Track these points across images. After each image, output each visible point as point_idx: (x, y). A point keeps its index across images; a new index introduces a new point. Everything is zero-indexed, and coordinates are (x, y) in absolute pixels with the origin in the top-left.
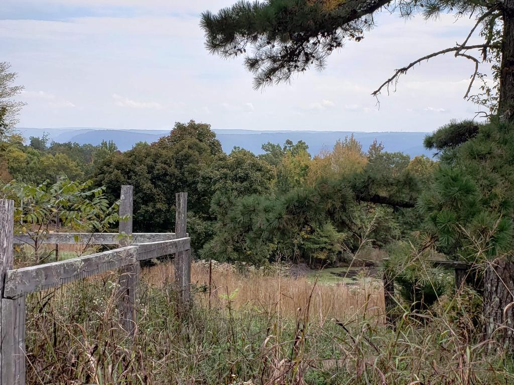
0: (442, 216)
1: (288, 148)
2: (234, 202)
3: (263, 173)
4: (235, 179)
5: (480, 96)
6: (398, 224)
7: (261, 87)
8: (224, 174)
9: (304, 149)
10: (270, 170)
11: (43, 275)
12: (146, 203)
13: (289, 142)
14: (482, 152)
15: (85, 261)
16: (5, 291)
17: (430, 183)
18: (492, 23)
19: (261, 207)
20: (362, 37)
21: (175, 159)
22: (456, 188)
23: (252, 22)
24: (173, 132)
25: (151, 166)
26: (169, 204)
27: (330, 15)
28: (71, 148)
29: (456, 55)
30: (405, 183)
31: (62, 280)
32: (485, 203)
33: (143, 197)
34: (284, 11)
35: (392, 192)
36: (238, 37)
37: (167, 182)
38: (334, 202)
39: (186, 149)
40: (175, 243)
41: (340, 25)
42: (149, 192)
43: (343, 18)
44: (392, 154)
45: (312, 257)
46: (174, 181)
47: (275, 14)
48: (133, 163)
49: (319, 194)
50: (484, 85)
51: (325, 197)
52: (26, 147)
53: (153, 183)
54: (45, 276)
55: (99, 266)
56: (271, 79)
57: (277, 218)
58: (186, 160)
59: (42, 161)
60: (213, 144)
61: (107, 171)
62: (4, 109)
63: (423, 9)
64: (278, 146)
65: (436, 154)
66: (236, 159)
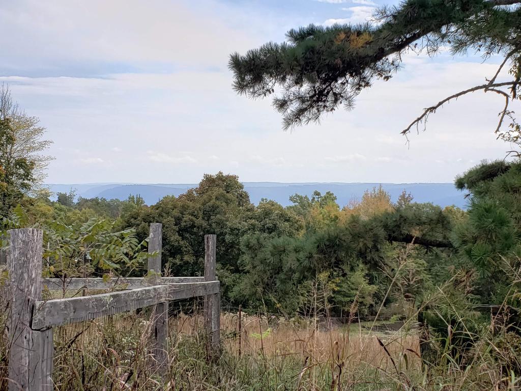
0: (477, 249)
1: (316, 200)
2: (264, 243)
3: (291, 223)
4: (263, 230)
5: (511, 133)
6: (430, 276)
7: (290, 127)
8: (252, 224)
9: (333, 200)
10: (298, 221)
11: (72, 308)
12: (173, 255)
13: (317, 194)
14: (516, 185)
15: (114, 296)
16: (33, 322)
19: (291, 248)
20: (390, 76)
21: (202, 211)
22: (490, 220)
23: (279, 62)
24: (201, 184)
25: (178, 217)
26: (196, 256)
27: (357, 53)
28: (98, 203)
29: (486, 91)
30: (438, 222)
31: (90, 314)
33: (171, 249)
34: (312, 51)
35: (424, 232)
36: (266, 78)
37: (195, 234)
38: (365, 241)
39: (214, 200)
40: (204, 285)
41: (367, 65)
42: (176, 244)
43: (370, 57)
44: (421, 204)
45: (344, 310)
46: (202, 233)
47: (303, 53)
48: (160, 215)
49: (350, 233)
50: (512, 122)
51: (356, 236)
52: (53, 203)
53: (180, 235)
54: (74, 309)
55: (128, 303)
56: (300, 120)
57: (307, 257)
58: (214, 211)
59: (69, 217)
60: (241, 196)
61: (134, 224)
62: (32, 164)
63: (451, 45)
64: (306, 197)
65: (467, 195)
66: (264, 210)
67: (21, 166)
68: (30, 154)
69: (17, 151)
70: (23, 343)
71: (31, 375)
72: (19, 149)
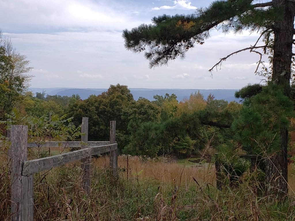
0: (244, 132)
1: (167, 98)
2: (140, 125)
3: (154, 110)
4: (140, 113)
5: (263, 72)
6: (222, 136)
7: (153, 67)
8: (134, 111)
9: (175, 98)
10: (157, 109)
12: (95, 126)
13: (167, 95)
14: (264, 100)
15: (64, 156)
16: (23, 172)
17: (238, 115)
18: (268, 35)
19: (153, 128)
20: (204, 42)
21: (110, 104)
22: (251, 118)
23: (148, 35)
24: (109, 90)
25: (98, 107)
26: (106, 126)
27: (187, 31)
28: (57, 98)
29: (251, 51)
30: (226, 116)
32: (266, 125)
33: (94, 123)
34: (165, 29)
35: (219, 120)
36: (141, 42)
37: (106, 115)
38: (190, 125)
39: (115, 99)
40: (110, 146)
41: (192, 36)
42: (96, 120)
43: (194, 33)
44: (219, 100)
45: (179, 153)
46: (109, 115)
47: (160, 31)
48: (88, 105)
49: (182, 121)
50: (263, 67)
51: (185, 123)
52: (34, 97)
53: (98, 116)
54: (44, 164)
55: (71, 158)
56: (158, 63)
57: (161, 133)
58: (115, 104)
59: (42, 105)
60: (129, 96)
61: (75, 110)
62: (23, 79)
63: (234, 28)
64: (162, 96)
65: (241, 101)
66: (140, 103)
67: (17, 80)
68: (22, 74)
69: (15, 72)
70: (18, 182)
71: (22, 198)
72: (16, 71)
